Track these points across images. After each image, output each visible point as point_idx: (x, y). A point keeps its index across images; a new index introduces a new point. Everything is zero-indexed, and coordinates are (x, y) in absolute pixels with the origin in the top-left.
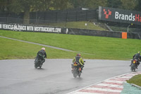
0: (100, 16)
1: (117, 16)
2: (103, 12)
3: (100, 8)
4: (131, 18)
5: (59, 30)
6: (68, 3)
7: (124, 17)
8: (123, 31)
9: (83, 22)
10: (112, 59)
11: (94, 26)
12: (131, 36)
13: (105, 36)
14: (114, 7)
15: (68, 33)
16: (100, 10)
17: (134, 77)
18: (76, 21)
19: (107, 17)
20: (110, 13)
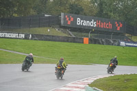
0: (62, 22)
1: (79, 22)
2: (65, 19)
3: (62, 14)
4: (92, 24)
5: (23, 36)
6: (31, 10)
7: (86, 23)
8: (85, 36)
9: (45, 28)
10: (74, 64)
11: (57, 32)
12: (92, 41)
13: (68, 41)
14: (76, 14)
15: (32, 39)
16: (62, 17)
17: (95, 81)
18: (39, 27)
19: (69, 23)
20: (72, 19)
